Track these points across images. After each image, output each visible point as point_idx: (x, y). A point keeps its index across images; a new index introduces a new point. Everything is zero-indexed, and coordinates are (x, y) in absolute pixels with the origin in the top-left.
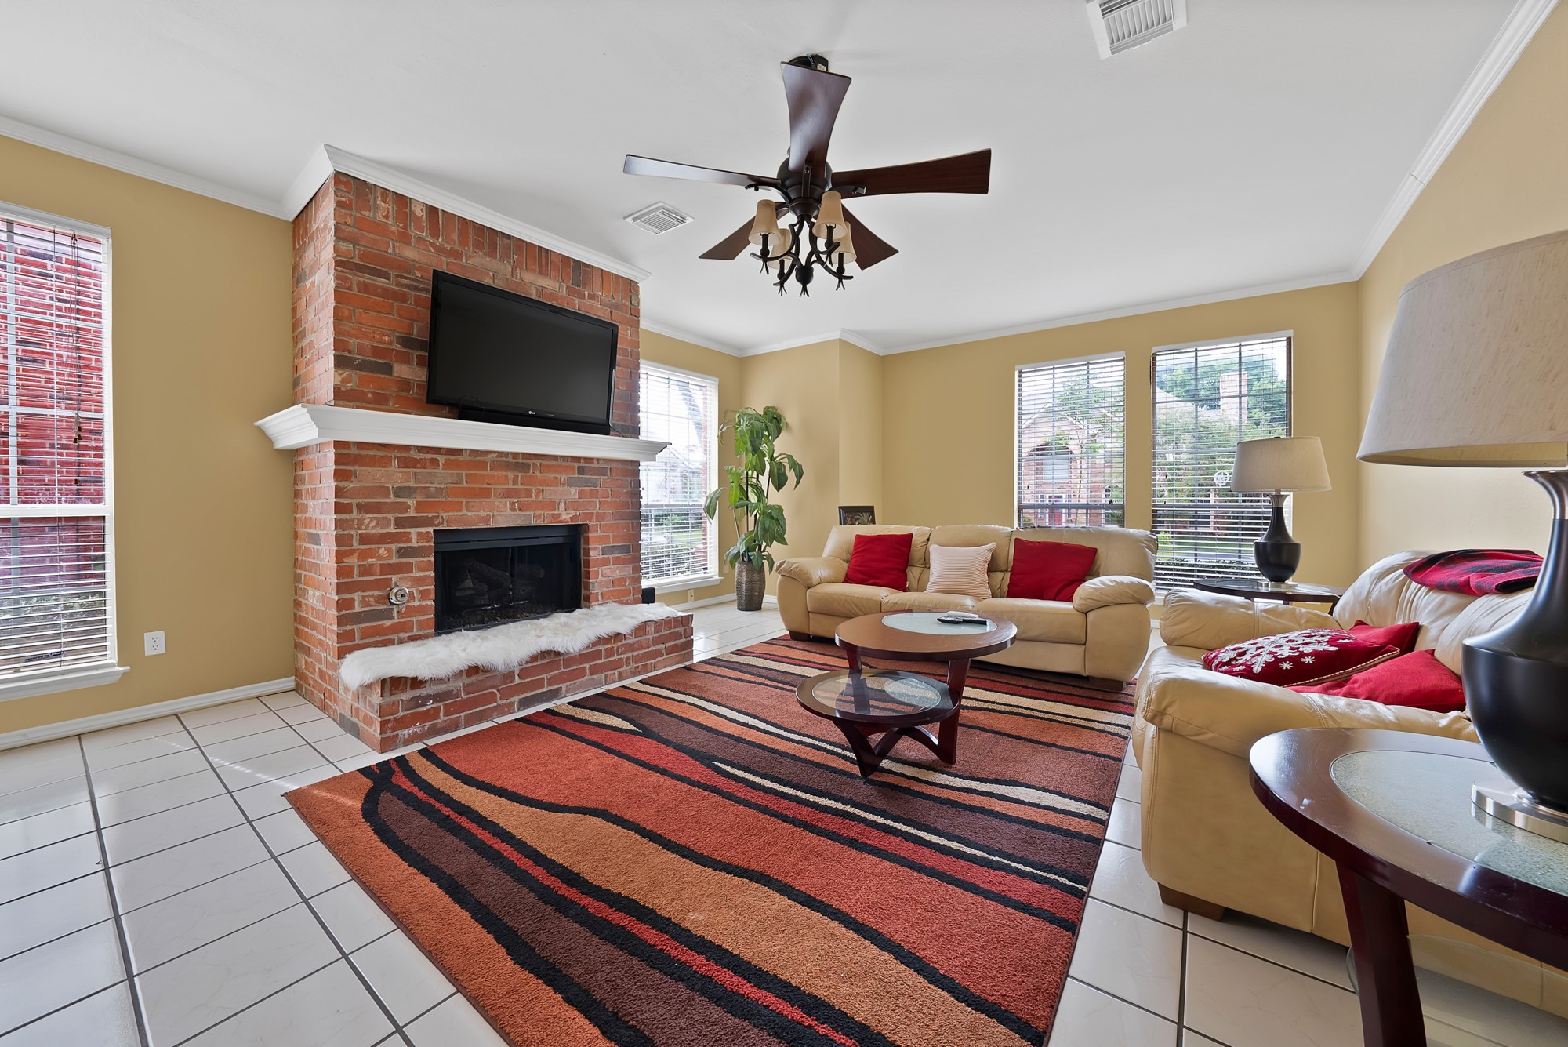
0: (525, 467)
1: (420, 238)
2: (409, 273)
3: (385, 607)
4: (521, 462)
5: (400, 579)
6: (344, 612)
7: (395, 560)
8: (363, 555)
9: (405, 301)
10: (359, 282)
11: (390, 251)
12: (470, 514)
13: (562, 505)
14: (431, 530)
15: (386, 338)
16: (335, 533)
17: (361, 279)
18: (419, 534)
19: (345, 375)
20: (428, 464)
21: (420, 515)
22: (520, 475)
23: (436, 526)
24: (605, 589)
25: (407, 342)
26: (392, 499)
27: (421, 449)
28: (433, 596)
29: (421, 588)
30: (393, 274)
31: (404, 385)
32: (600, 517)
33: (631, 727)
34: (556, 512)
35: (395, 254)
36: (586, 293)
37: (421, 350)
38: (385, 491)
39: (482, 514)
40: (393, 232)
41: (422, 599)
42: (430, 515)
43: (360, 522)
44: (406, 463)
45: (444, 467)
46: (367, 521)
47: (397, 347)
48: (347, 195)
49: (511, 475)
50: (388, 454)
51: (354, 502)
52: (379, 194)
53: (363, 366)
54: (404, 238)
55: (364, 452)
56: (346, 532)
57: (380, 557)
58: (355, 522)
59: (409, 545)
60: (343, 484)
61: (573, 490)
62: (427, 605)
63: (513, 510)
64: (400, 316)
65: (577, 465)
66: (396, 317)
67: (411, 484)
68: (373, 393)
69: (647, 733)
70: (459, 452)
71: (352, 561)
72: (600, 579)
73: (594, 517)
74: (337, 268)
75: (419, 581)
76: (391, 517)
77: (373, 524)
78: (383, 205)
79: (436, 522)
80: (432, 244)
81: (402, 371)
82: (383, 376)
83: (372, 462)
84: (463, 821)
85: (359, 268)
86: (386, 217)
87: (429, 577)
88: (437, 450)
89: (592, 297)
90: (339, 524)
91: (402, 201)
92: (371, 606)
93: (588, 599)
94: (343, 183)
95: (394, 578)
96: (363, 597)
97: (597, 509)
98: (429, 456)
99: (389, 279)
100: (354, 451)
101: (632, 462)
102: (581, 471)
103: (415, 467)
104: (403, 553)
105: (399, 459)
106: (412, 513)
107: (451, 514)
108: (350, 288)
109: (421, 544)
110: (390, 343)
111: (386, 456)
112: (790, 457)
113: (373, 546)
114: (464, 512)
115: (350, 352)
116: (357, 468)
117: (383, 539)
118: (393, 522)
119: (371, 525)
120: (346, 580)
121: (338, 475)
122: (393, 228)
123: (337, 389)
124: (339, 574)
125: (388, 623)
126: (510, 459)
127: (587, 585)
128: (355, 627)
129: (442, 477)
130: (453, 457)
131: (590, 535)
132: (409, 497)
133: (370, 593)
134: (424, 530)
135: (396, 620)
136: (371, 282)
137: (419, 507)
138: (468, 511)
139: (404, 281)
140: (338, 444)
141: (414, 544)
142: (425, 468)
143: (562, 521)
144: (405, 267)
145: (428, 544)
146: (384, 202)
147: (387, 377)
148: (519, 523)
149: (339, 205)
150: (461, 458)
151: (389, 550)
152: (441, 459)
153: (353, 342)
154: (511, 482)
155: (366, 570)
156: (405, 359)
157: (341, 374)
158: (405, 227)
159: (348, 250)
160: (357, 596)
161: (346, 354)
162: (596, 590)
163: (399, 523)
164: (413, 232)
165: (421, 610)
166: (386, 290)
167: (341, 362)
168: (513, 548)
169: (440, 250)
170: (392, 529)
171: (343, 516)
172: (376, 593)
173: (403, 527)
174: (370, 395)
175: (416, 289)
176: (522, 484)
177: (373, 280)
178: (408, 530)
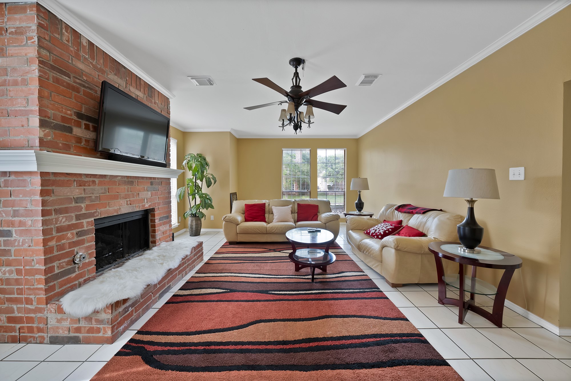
0: (131, 183)
1: (85, 58)
2: (80, 76)
3: (71, 266)
4: (130, 180)
5: (79, 249)
6: (49, 275)
7: (75, 239)
8: (59, 239)
9: (78, 92)
10: (53, 76)
11: (70, 62)
12: (110, 209)
13: (146, 200)
14: (93, 219)
15: (69, 112)
16: (42, 228)
17: (55, 75)
18: (88, 222)
19: (46, 132)
20: (91, 183)
21: (88, 212)
22: (130, 187)
23: (95, 217)
24: (161, 237)
25: (80, 115)
26: (73, 204)
27: (87, 175)
28: (95, 255)
29: (89, 252)
30: (72, 75)
31: (79, 140)
32: (159, 204)
33: (224, 291)
34: (144, 204)
35: (73, 64)
36: (153, 101)
37: (87, 121)
38: (69, 200)
39: (116, 208)
40: (71, 51)
41: (90, 257)
42: (93, 211)
43: (57, 220)
44: (81, 184)
45: (99, 185)
46: (60, 219)
47: (75, 118)
48: (45, 21)
49: (126, 187)
50: (71, 179)
51: (53, 208)
52: (63, 26)
53: (56, 127)
54: (78, 56)
55: (58, 178)
56: (49, 227)
57: (68, 239)
58: (54, 220)
59: (83, 229)
60: (46, 198)
61: (149, 193)
62: (92, 260)
63: (127, 204)
64: (76, 100)
65: (150, 181)
66: (74, 101)
67: (83, 195)
68: (63, 144)
69: (232, 291)
70: (105, 176)
71: (53, 243)
72: (159, 232)
73: (157, 204)
74: (40, 65)
75: (88, 248)
76: (73, 215)
77: (64, 220)
78: (66, 33)
79: (95, 215)
80: (91, 63)
81: (78, 131)
82: (67, 134)
83: (62, 184)
84: (213, 347)
85: (53, 68)
86: (68, 41)
87: (93, 245)
88: (95, 176)
89: (155, 103)
90: (44, 223)
91: (76, 35)
92: (64, 268)
93: (154, 242)
94: (41, 12)
95: (76, 249)
96: (60, 263)
97: (157, 201)
98: (91, 179)
99: (70, 78)
100: (52, 178)
101: (168, 178)
102: (152, 184)
103: (85, 186)
104: (78, 234)
105: (77, 181)
106: (84, 211)
107: (102, 209)
108: (48, 79)
109: (88, 228)
110: (71, 115)
111: (70, 180)
112: (212, 175)
113: (64, 233)
114: (108, 208)
115: (49, 118)
116: (54, 188)
117: (70, 228)
118: (74, 218)
119: (63, 220)
120: (50, 256)
121: (43, 193)
122: (72, 49)
123: (41, 140)
124: (45, 253)
125: (73, 275)
126: (126, 179)
127: (154, 237)
128: (55, 282)
129: (98, 190)
130: (102, 179)
131: (155, 213)
132: (82, 203)
133: (63, 260)
134: (90, 220)
135: (77, 273)
136: (60, 78)
137: (88, 207)
138: (109, 207)
139: (78, 81)
140: (42, 174)
141: (85, 228)
142: (89, 186)
143: (145, 208)
144: (79, 73)
145: (92, 227)
146: (67, 32)
147: (69, 134)
148: (130, 211)
149: (40, 25)
150: (106, 180)
151: (72, 234)
152: (97, 180)
153: (51, 112)
154: (126, 191)
155: (61, 248)
156: (79, 125)
157: (43, 131)
158: (78, 50)
159: (46, 55)
160: (56, 264)
161: (47, 119)
162: (158, 238)
163: (78, 217)
164: (82, 53)
165: (89, 263)
166: (68, 84)
167: (43, 124)
168: (122, 223)
169: (95, 67)
170: (74, 222)
171: (47, 218)
172: (66, 260)
173: (80, 220)
174: (60, 145)
175: (84, 86)
176: (131, 192)
177: (61, 77)
178: (82, 221)
